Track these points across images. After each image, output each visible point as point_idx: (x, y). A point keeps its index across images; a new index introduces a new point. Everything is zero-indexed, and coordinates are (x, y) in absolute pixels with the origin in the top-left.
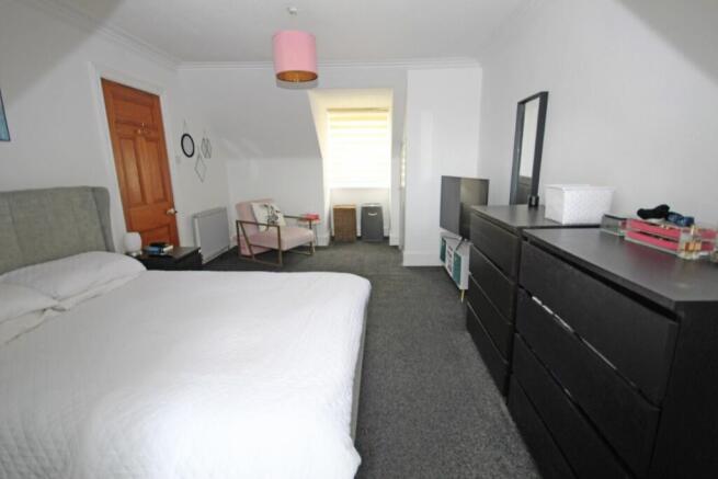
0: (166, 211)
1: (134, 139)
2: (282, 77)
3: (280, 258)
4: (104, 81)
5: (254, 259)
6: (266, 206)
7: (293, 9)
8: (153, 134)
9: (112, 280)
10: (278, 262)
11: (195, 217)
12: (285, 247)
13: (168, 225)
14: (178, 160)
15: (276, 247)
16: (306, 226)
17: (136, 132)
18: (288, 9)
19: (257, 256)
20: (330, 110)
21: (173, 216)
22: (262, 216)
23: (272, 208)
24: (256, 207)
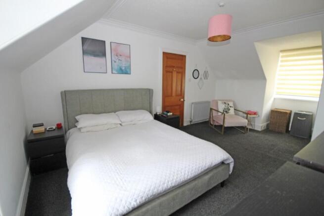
0: (180, 100)
1: (172, 72)
2: (211, 39)
3: (223, 130)
4: (164, 53)
5: (213, 127)
6: (225, 103)
7: (221, 4)
8: (180, 70)
9: (140, 120)
10: (221, 131)
11: (192, 103)
12: (226, 125)
13: (180, 105)
14: (190, 80)
15: (222, 124)
16: (243, 117)
17: (173, 70)
18: (219, 5)
19: (215, 126)
20: (282, 51)
21: (183, 102)
22: (221, 107)
23: (228, 104)
24: (220, 103)
